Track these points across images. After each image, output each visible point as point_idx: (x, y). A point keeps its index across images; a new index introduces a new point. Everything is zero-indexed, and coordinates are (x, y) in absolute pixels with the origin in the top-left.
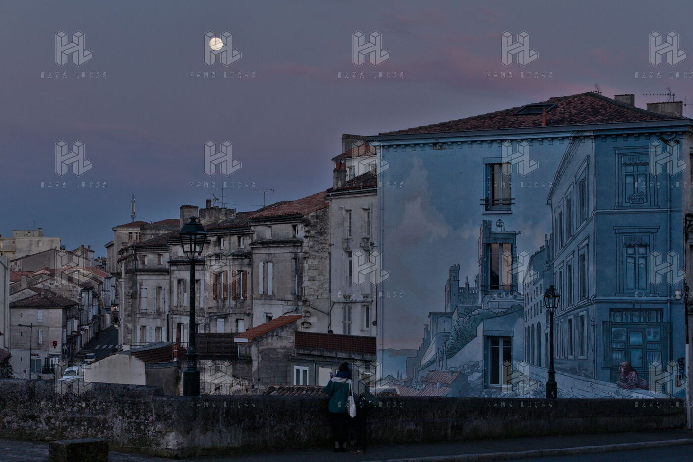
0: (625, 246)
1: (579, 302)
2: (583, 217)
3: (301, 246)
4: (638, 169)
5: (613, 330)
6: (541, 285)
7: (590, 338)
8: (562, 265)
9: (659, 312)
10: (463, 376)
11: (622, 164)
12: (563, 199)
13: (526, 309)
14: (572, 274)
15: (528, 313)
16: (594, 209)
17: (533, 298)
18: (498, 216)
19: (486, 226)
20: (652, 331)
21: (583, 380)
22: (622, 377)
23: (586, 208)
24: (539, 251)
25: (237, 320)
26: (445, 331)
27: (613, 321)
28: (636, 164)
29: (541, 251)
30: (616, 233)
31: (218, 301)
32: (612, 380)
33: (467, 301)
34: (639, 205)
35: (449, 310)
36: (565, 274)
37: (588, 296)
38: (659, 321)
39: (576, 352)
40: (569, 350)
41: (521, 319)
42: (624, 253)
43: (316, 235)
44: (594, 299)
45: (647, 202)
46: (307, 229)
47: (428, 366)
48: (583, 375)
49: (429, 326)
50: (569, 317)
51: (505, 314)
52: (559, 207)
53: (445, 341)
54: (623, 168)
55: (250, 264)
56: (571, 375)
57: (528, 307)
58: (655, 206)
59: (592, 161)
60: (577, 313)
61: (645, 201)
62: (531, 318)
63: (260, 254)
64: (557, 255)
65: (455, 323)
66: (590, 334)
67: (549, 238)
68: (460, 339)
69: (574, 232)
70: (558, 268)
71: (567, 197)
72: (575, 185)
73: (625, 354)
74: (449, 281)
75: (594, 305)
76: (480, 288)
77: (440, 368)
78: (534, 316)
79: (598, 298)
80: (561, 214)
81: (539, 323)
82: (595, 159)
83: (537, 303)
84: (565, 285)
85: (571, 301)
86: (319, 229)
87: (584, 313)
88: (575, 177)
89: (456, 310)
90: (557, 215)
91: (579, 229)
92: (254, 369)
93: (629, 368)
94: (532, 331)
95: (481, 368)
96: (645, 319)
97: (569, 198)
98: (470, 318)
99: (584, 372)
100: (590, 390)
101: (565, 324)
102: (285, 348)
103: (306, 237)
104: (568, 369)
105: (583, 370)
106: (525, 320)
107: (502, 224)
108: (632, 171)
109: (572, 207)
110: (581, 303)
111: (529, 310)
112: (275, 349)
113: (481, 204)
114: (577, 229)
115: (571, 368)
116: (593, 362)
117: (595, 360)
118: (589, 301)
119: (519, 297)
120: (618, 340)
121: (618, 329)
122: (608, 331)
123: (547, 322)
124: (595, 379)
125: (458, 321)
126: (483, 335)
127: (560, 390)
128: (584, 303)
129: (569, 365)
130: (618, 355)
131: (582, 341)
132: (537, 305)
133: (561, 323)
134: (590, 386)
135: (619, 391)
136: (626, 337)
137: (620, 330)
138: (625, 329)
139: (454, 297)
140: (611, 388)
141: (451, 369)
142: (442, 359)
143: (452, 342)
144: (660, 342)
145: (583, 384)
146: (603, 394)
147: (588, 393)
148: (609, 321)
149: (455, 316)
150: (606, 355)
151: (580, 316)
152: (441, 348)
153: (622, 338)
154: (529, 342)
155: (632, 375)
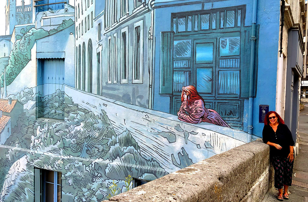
1: (135, 9)
5: (176, 43)
7: (146, 56)
9: (240, 11)
13: (77, 24)
15: (79, 29)
20: (228, 41)
21: (137, 111)
22: (185, 107)
26: (5, 56)
27: (175, 31)
32: (173, 110)
33: (23, 20)
35: (8, 33)
38: (239, 24)
39: (130, 72)
40: (122, 73)
41: (71, 37)
44: (152, 3)
48: (137, 104)
50: (123, 31)
51: (56, 31)
53: (5, 67)
56: (124, 104)
57: (79, 21)
60: (133, 25)
62: (82, 35)
65: (13, 47)
66: (146, 50)
68: (17, 63)
73: (190, 76)
75: (152, 11)
77: (2, 96)
78: (86, 32)
79: (157, 1)
81: (90, 40)
83: (88, 16)
85: (125, 9)
87: (140, 23)
89: (14, 31)
93: (194, 95)
94: (83, 50)
95: (35, 96)
96: (218, 25)
98: (25, 39)
99: (139, 100)
100: (145, 123)
101: (119, 40)
104: (121, 96)
105: (138, 97)
106: (76, 37)
110: (137, 11)
111: (80, 24)
115: (124, 96)
116: (149, 87)
117: (152, 85)
118: (147, 7)
119: (71, 10)
120: (180, 57)
121: (181, 41)
122: (169, 45)
123: (100, 39)
124: (151, 109)
125: (15, 44)
126: (36, 58)
127: (112, 122)
128: (140, 10)
129: (122, 91)
130: (180, 78)
131: (137, 60)
132: (89, 18)
133: (114, 39)
134: (145, 118)
135: (181, 124)
136: (192, 52)
137: (184, 42)
138: (191, 40)
139: (13, 18)
140: (172, 120)
141: (10, 97)
142: (3, 86)
143: (10, 68)
144: (238, 57)
145: (138, 115)
146: (161, 129)
147: (142, 127)
148: (170, 32)
149: (13, 39)
150: (165, 77)
151: (135, 28)
152: (2, 75)
153: (186, 53)
154: (80, 64)
155: (198, 105)
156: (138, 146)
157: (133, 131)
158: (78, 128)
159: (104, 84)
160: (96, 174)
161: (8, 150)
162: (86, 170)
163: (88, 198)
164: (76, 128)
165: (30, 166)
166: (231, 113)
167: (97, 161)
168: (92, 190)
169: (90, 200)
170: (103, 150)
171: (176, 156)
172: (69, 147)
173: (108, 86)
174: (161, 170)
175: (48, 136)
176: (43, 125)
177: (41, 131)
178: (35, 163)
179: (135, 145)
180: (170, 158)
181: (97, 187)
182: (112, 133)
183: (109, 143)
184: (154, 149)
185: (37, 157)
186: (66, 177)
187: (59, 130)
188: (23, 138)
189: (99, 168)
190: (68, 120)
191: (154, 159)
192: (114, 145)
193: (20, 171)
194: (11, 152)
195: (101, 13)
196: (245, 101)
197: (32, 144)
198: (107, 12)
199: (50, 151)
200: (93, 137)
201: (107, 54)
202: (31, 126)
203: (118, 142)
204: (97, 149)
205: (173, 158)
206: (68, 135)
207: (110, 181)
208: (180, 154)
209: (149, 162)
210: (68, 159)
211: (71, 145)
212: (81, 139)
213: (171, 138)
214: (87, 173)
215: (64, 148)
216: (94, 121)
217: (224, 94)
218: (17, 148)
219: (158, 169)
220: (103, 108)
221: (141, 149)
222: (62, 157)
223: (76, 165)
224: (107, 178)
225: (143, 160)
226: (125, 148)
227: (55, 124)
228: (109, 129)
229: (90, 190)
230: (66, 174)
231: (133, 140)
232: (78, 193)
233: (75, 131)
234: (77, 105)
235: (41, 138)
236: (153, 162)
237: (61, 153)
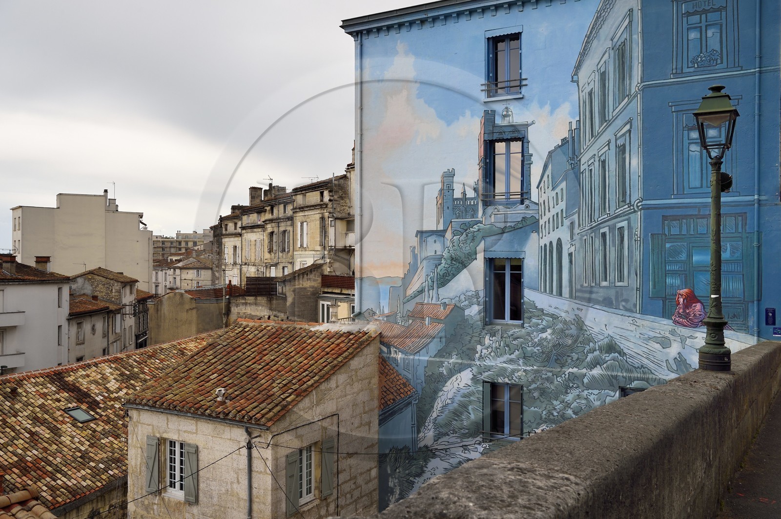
0: (686, 129)
1: (617, 209)
2: (623, 93)
3: (326, 207)
4: (708, 18)
5: (668, 245)
6: (562, 189)
7: (632, 258)
8: (592, 160)
9: (740, 218)
10: (458, 309)
11: (682, 14)
12: (594, 72)
13: (542, 222)
14: (607, 173)
15: (545, 227)
16: (640, 82)
17: (551, 206)
18: (504, 103)
19: (489, 118)
20: (728, 245)
21: (622, 315)
22: (681, 311)
23: (627, 82)
24: (560, 144)
25: (283, 268)
26: (436, 253)
27: (667, 233)
28: (705, 12)
29: (562, 145)
30: (673, 112)
31: (271, 254)
32: (666, 314)
33: (464, 214)
34: (709, 68)
35: (441, 227)
36: (597, 173)
37: (630, 201)
38: (740, 230)
39: (612, 275)
40: (602, 275)
41: (534, 236)
42: (686, 138)
43: (338, 199)
44: (639, 205)
45: (722, 63)
46: (331, 194)
47: (415, 297)
48: (621, 307)
49: (417, 248)
50: (602, 231)
51: (514, 229)
52: (589, 84)
53: (436, 267)
54: (685, 19)
55: (293, 225)
56: (604, 308)
57: (545, 219)
58: (734, 67)
59: (638, 16)
60: (615, 225)
61: (719, 61)
62: (549, 233)
63: (299, 216)
64: (585, 148)
65: (448, 243)
66: (632, 252)
67: (574, 127)
68: (454, 263)
69: (610, 116)
70: (586, 166)
71: (600, 69)
72: (612, 52)
73: (686, 279)
74: (441, 190)
75: (639, 213)
76: (481, 197)
77: (430, 299)
79: (644, 202)
80: (590, 94)
81: (559, 240)
82: (642, 13)
83: (557, 214)
84: (597, 187)
85: (605, 208)
86: (340, 194)
87: (624, 224)
88: (612, 40)
89: (450, 225)
90: (585, 95)
91: (617, 110)
92: (288, 304)
93: (691, 299)
94: (550, 250)
95: (482, 300)
97: (603, 70)
98: (467, 236)
99: (623, 303)
100: (633, 328)
101: (597, 240)
102: (313, 287)
103: (330, 200)
104: (601, 299)
105: (622, 301)
106: (541, 236)
107: (510, 113)
108: (699, 22)
109: (607, 81)
110: (619, 211)
111: (545, 222)
112: (305, 288)
113: (482, 91)
114: (614, 110)
115: (605, 299)
116: (637, 290)
117: (640, 288)
118: (632, 208)
119: (532, 206)
120: (674, 259)
121: (675, 244)
122: (660, 247)
123: (572, 238)
124: (639, 313)
125: (452, 240)
126: (485, 258)
127: (589, 328)
128: (624, 210)
129: (602, 294)
130: (674, 281)
131: (621, 261)
132: (557, 216)
133: (591, 239)
134: (632, 322)
135: (676, 329)
136: (687, 255)
137: (678, 245)
138: (686, 243)
139: (448, 211)
140: (664, 326)
141: (443, 301)
142: (432, 288)
143: (444, 267)
144: (741, 261)
145: (623, 319)
146: (652, 334)
147: (629, 332)
148: (662, 234)
149: (449, 235)
150: (656, 280)
151: (618, 229)
152: (432, 275)
153: (681, 256)
154: (546, 264)
155: (696, 308)
156: (624, 353)
157: (618, 337)
158: (544, 335)
159: (579, 287)
160: (571, 385)
161: (442, 362)
162: (557, 381)
163: (560, 411)
164: (541, 335)
165: (478, 380)
166: (734, 316)
167: (571, 370)
168: (566, 402)
169: (564, 413)
170: (578, 359)
171: (672, 362)
172: (532, 357)
173: (584, 289)
174: (654, 377)
175: (502, 345)
176: (495, 333)
177: (491, 338)
178: (485, 376)
179: (620, 352)
180: (664, 364)
181: (573, 399)
182: (590, 340)
183: (585, 351)
184: (645, 356)
185: (488, 368)
186: (531, 389)
187: (518, 338)
188: (464, 349)
189: (573, 377)
190: (530, 327)
191: (645, 366)
192: (593, 353)
193: (461, 386)
194: (446, 365)
195: (574, 211)
196: (750, 304)
197: (477, 355)
198: (581, 211)
199: (505, 362)
200: (564, 345)
201: (582, 255)
202: (477, 334)
203: (597, 349)
204: (571, 358)
205: (668, 364)
206: (530, 343)
207: (590, 391)
208: (676, 360)
209: (638, 370)
210: (532, 370)
211: (535, 354)
212: (548, 348)
213: (665, 343)
214: (558, 384)
215: (524, 358)
216: (565, 326)
217: (726, 297)
218: (453, 360)
219: (650, 376)
220: (577, 312)
221: (627, 356)
222: (523, 367)
223: (544, 376)
224: (585, 389)
225: (630, 367)
226: (608, 355)
227: (512, 331)
228: (585, 335)
229: (563, 403)
230: (530, 386)
231: (617, 347)
232: (548, 407)
233: (539, 338)
234: (542, 310)
235: (492, 348)
236: (644, 370)
237: (521, 364)
